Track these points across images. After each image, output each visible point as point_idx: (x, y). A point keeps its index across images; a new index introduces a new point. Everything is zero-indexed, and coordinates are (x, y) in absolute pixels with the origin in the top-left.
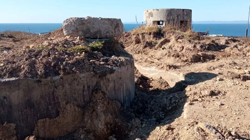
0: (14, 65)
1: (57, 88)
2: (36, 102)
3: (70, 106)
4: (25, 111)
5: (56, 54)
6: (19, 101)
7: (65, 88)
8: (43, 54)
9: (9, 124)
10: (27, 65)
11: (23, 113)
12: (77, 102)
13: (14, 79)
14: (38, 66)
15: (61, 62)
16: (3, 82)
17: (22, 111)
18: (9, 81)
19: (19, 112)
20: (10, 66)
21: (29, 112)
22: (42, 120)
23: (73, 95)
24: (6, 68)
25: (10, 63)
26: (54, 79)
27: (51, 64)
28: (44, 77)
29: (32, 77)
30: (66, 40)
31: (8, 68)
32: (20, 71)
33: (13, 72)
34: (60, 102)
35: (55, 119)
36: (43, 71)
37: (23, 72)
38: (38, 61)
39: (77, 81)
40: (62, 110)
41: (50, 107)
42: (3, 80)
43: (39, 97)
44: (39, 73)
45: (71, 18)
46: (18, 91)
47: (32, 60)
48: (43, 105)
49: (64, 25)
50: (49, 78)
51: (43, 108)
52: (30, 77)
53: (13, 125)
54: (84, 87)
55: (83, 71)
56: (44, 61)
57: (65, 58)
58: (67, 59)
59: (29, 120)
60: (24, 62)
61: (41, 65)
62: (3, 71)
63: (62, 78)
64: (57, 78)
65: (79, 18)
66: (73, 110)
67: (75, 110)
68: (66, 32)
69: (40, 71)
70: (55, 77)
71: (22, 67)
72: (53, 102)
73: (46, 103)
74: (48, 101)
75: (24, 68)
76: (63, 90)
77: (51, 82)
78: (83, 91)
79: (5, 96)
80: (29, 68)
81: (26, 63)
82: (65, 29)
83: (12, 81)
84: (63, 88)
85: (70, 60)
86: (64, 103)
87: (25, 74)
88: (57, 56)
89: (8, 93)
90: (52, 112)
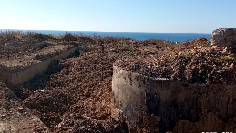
0: (167, 68)
1: (201, 95)
2: (180, 103)
3: (211, 115)
4: (170, 108)
5: (204, 63)
6: (166, 99)
7: (209, 96)
8: (192, 61)
9: (155, 116)
10: (177, 69)
11: (168, 110)
12: (219, 113)
13: (165, 79)
14: (187, 72)
15: (208, 70)
16: (157, 80)
17: (167, 108)
18: (161, 81)
19: (164, 108)
20: (163, 68)
21: (173, 110)
22: (182, 121)
23: (216, 105)
24: (160, 69)
25: (164, 65)
26: (200, 86)
27: (199, 71)
28: (191, 82)
29: (181, 81)
30: (213, 50)
31: (162, 70)
32: (171, 73)
33: (166, 74)
34: (202, 109)
35: (194, 123)
36: (191, 76)
37: (173, 75)
38: (188, 67)
39: (223, 91)
40: (203, 117)
41: (192, 111)
42: (157, 79)
43: (183, 99)
44: (187, 78)
45: (221, 29)
46: (167, 90)
47: (182, 65)
48: (186, 107)
49: (213, 35)
50: (195, 84)
51: (185, 110)
52: (179, 80)
53: (158, 118)
54: (229, 99)
55: (230, 83)
56: (193, 67)
57: (214, 67)
58: (215, 68)
59: (171, 117)
60: (175, 66)
61: (190, 71)
62: (158, 71)
63: (207, 86)
64: (203, 85)
65: (229, 28)
66: (214, 119)
67: (215, 120)
68: (214, 42)
69: (189, 76)
70: (201, 84)
71: (173, 70)
72: (195, 107)
73: (189, 107)
74: (191, 105)
75: (174, 72)
76: (206, 98)
77: (196, 88)
78: (228, 103)
79: (156, 92)
80: (179, 72)
81: (177, 67)
82: (213, 39)
83: (164, 81)
84: (207, 96)
85: (218, 69)
86: (206, 111)
87: (175, 77)
88: (205, 64)
89: (159, 91)
90: (193, 116)
